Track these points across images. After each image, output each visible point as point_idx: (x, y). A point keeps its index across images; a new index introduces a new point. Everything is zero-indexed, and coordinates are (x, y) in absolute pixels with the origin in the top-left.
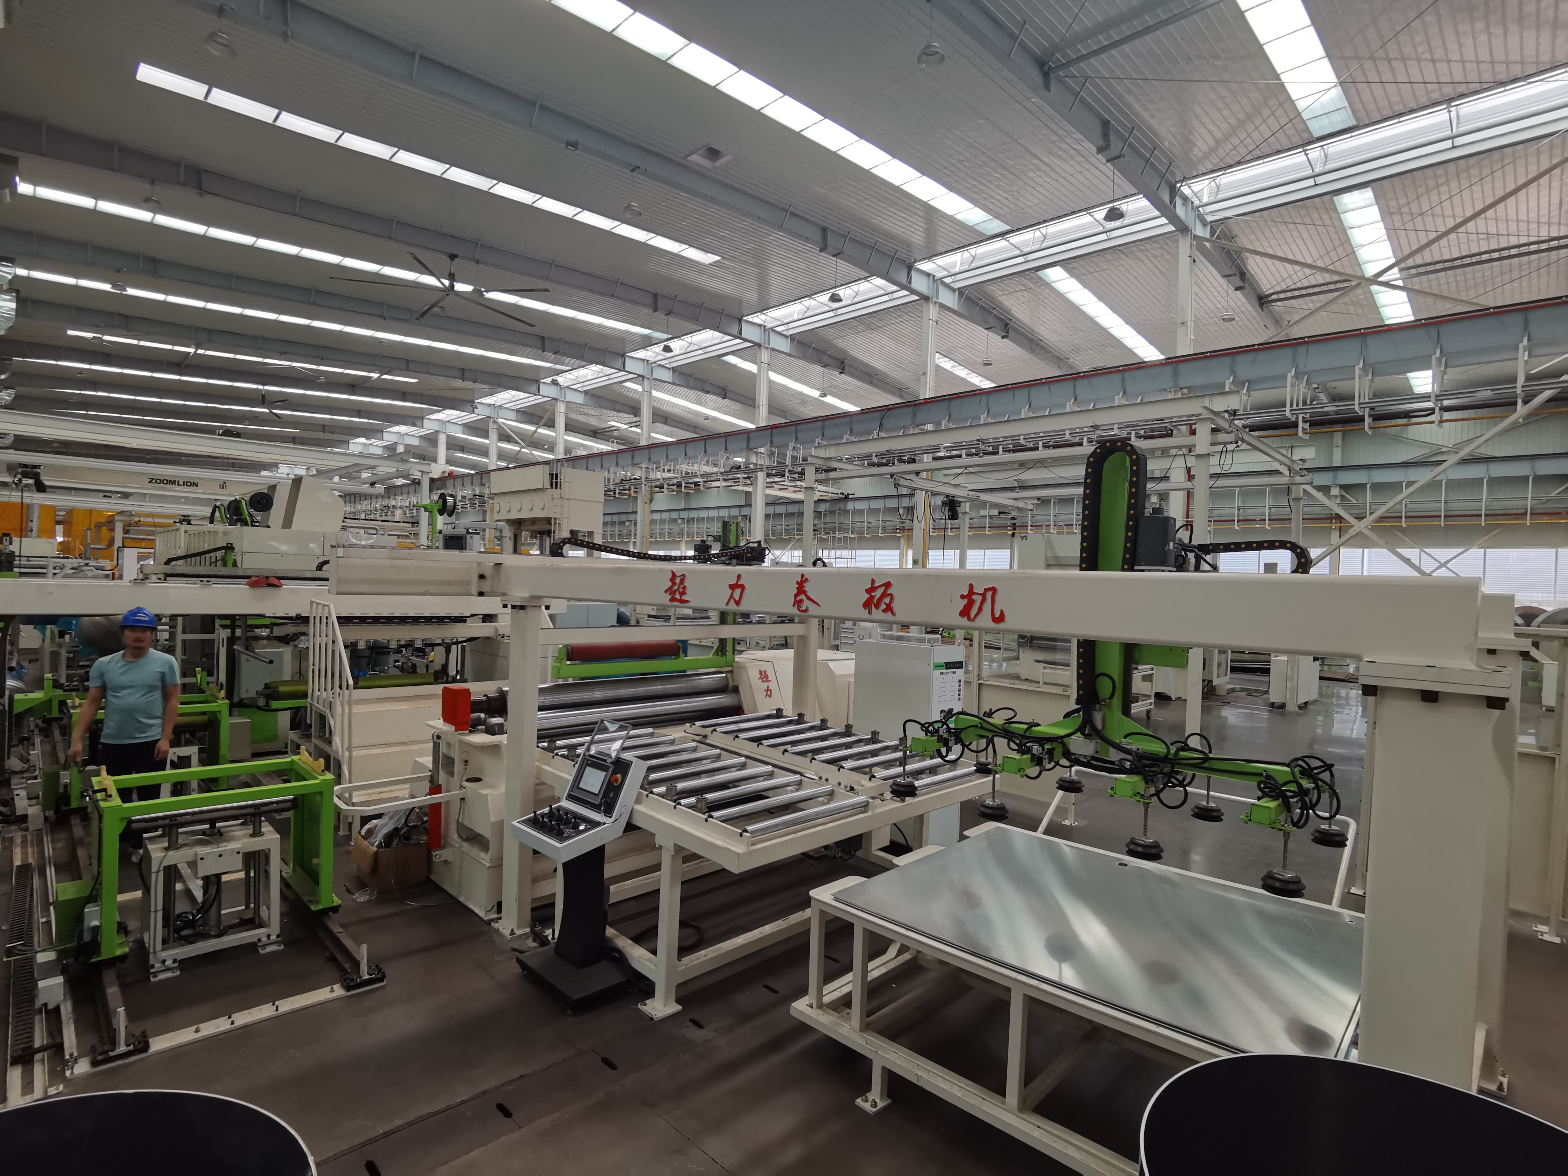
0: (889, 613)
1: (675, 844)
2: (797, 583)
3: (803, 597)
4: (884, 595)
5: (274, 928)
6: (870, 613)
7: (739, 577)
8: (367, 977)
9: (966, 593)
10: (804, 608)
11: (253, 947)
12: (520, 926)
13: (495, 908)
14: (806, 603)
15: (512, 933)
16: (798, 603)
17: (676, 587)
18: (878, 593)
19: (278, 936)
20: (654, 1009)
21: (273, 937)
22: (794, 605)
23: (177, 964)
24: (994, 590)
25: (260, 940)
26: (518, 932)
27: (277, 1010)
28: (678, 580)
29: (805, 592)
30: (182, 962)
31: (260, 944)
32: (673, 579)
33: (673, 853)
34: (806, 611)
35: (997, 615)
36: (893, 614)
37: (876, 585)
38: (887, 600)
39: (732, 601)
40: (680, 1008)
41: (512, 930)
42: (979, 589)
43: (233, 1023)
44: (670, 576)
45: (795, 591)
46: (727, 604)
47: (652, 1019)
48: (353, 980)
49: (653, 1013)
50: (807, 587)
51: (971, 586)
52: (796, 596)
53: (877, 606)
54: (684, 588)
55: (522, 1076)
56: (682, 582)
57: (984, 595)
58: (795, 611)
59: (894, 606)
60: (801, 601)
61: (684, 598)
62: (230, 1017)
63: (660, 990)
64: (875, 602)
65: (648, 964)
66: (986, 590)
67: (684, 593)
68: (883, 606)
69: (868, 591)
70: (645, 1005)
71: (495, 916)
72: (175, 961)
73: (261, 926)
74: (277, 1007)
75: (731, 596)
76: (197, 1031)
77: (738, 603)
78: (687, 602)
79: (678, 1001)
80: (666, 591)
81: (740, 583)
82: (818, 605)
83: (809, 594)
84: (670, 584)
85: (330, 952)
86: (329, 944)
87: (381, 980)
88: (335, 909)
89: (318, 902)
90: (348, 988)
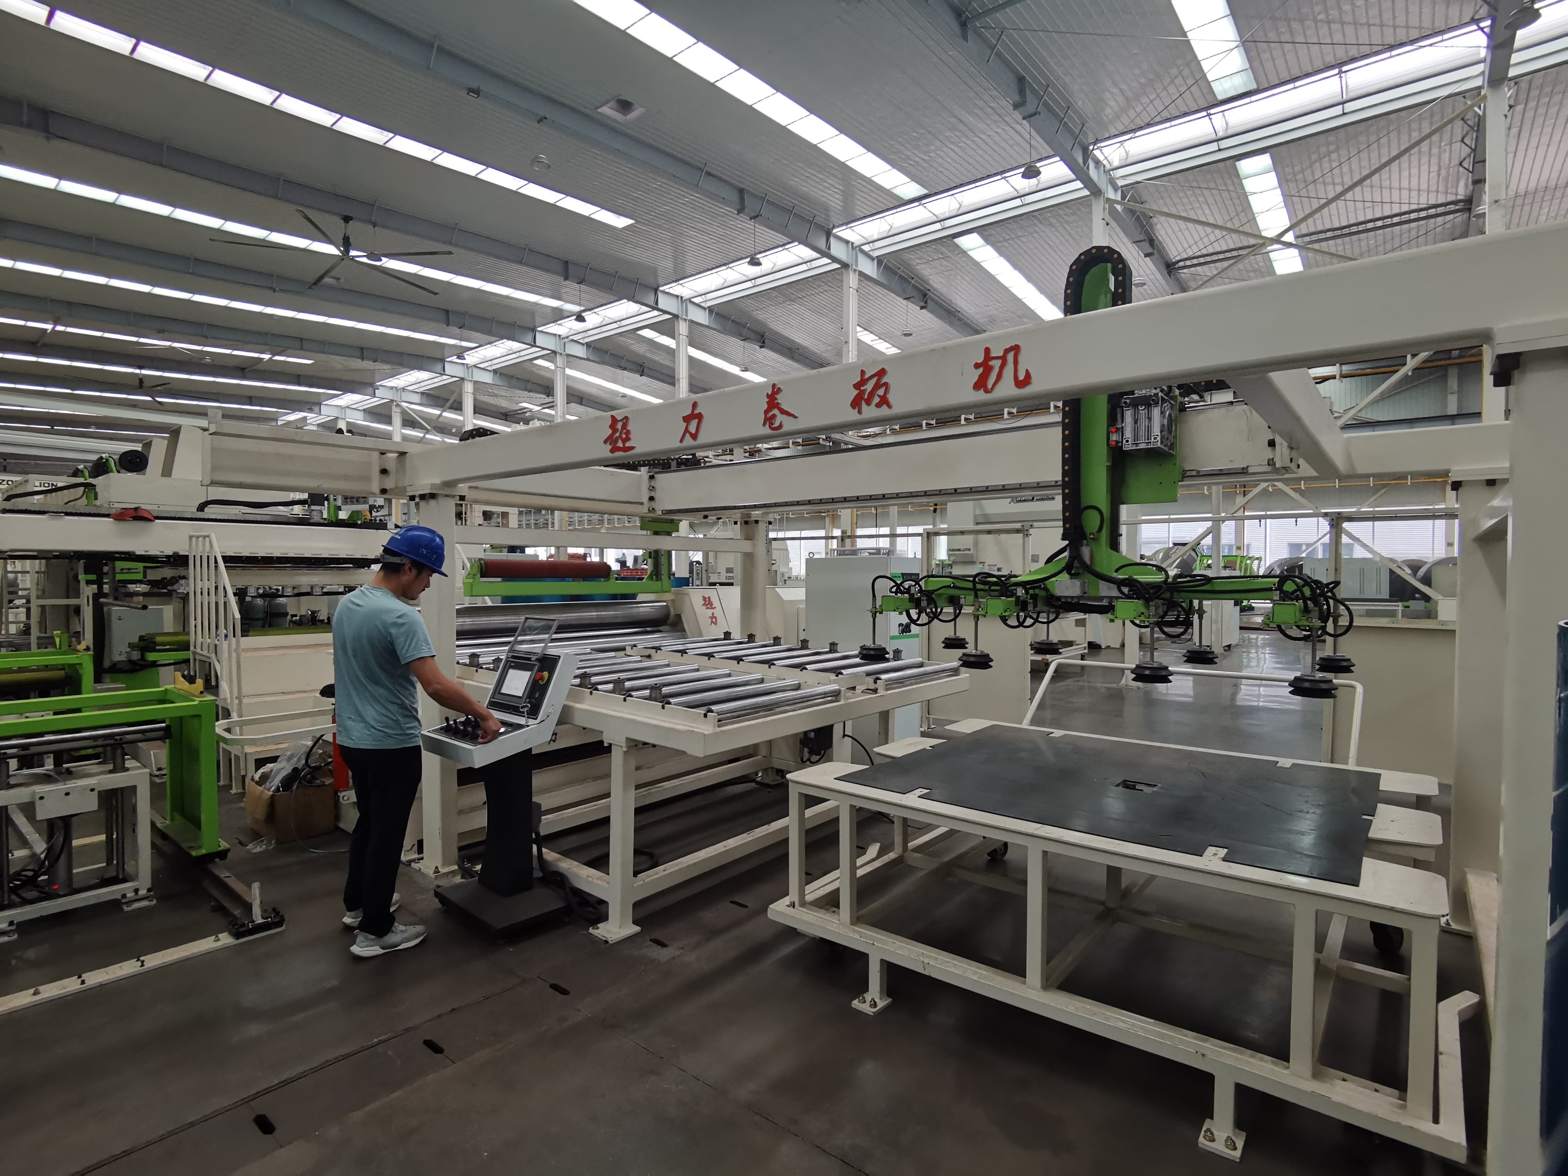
0: (885, 406)
1: (628, 739)
2: (768, 396)
3: (776, 411)
4: (877, 386)
5: (144, 881)
6: (860, 412)
7: (695, 405)
8: (260, 920)
9: (980, 360)
10: (776, 424)
11: (115, 905)
12: (445, 863)
13: (416, 847)
14: (780, 418)
15: (437, 871)
16: (769, 420)
17: (617, 435)
18: (869, 387)
19: (149, 890)
20: (609, 932)
21: (143, 892)
22: (764, 424)
23: (14, 928)
24: (1016, 349)
25: (124, 896)
26: (443, 870)
27: (142, 965)
28: (619, 426)
29: (777, 406)
30: (19, 924)
31: (124, 901)
32: (613, 426)
33: (624, 749)
34: (780, 426)
35: (1021, 377)
36: (889, 406)
37: (866, 377)
38: (881, 392)
39: (688, 435)
40: (637, 929)
41: (437, 868)
42: (997, 352)
43: (83, 982)
44: (610, 422)
45: (766, 406)
46: (681, 441)
47: (606, 942)
48: (243, 925)
49: (608, 936)
50: (780, 399)
51: (987, 350)
52: (766, 412)
53: (868, 403)
54: (628, 433)
55: (454, 1009)
56: (624, 426)
57: (1004, 359)
58: (767, 430)
59: (890, 397)
60: (774, 416)
61: (628, 444)
62: (80, 977)
63: (614, 911)
64: (866, 397)
65: (600, 882)
66: (1007, 351)
67: (628, 439)
68: (876, 400)
69: (857, 386)
70: (598, 928)
71: (416, 856)
72: (11, 923)
73: (124, 880)
74: (143, 962)
75: (686, 430)
76: (36, 993)
77: (694, 437)
78: (632, 448)
79: (635, 922)
80: (605, 442)
81: (696, 412)
82: (795, 417)
83: (784, 407)
84: (610, 431)
85: (216, 900)
86: (215, 892)
87: (279, 924)
88: (223, 855)
89: (200, 847)
90: (237, 935)
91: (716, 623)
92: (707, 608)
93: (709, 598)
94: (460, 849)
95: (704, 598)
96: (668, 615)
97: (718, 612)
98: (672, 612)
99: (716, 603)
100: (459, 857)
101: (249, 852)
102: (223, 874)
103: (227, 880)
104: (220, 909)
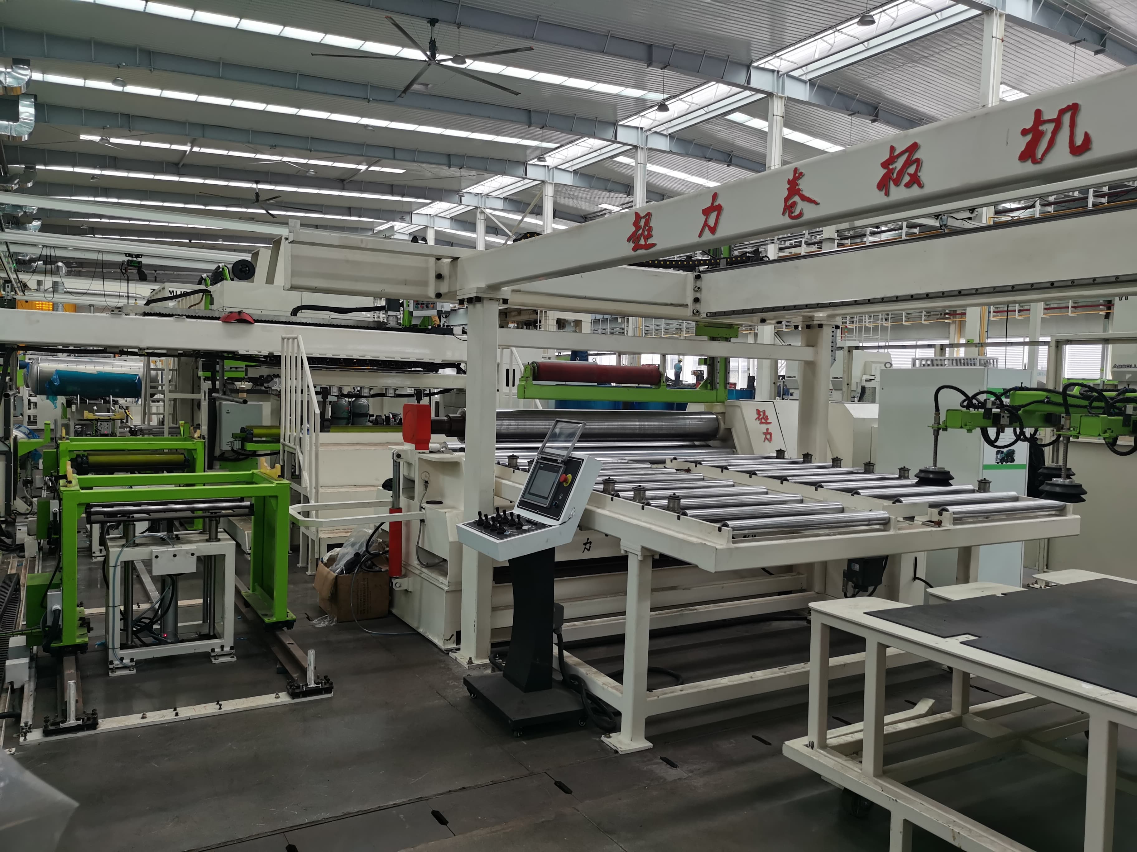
0: (915, 186)
1: (643, 548)
2: (789, 182)
3: (797, 199)
4: (908, 164)
5: (228, 640)
6: (887, 194)
7: (716, 196)
8: (312, 685)
9: (1029, 125)
10: (797, 212)
11: (206, 657)
12: (479, 656)
13: (454, 638)
14: (801, 205)
15: (470, 662)
16: (789, 208)
17: (640, 232)
18: (899, 164)
19: (232, 648)
20: (620, 742)
21: (227, 649)
22: (783, 214)
23: (134, 664)
24: (1074, 109)
25: (213, 650)
26: (476, 662)
27: (220, 708)
28: (642, 223)
29: (799, 192)
30: (138, 662)
31: (213, 654)
32: (636, 224)
33: (640, 558)
34: (801, 215)
35: (1079, 141)
36: (921, 186)
37: (896, 153)
38: (912, 170)
39: (707, 228)
40: (648, 745)
41: (471, 659)
42: (1049, 114)
43: (177, 714)
44: (633, 219)
45: (786, 193)
46: (700, 235)
47: (616, 752)
48: (298, 687)
49: (618, 746)
50: (803, 185)
51: (1038, 113)
52: (786, 200)
53: (897, 183)
54: (650, 229)
55: (464, 788)
56: (647, 223)
57: (1058, 122)
58: (786, 220)
59: (923, 175)
60: (794, 204)
61: (650, 241)
62: (175, 710)
63: (626, 722)
64: (895, 175)
65: (614, 691)
66: (1062, 112)
67: (650, 236)
68: (907, 179)
69: (885, 165)
70: (610, 737)
71: (454, 646)
72: (132, 660)
73: (214, 637)
74: (220, 705)
75: (706, 224)
76: (143, 717)
77: (713, 230)
78: (654, 245)
79: (648, 738)
80: (629, 240)
81: (716, 204)
82: (816, 203)
83: (806, 193)
84: (633, 229)
85: (281, 664)
86: (281, 657)
87: (328, 691)
88: (289, 624)
89: (272, 616)
90: (293, 696)
91: (770, 440)
92: (761, 423)
93: (764, 412)
94: (493, 645)
95: (758, 412)
96: (717, 429)
97: (773, 428)
98: (722, 426)
99: (772, 418)
100: (492, 652)
101: (313, 626)
102: (288, 641)
103: (289, 646)
104: (283, 672)
